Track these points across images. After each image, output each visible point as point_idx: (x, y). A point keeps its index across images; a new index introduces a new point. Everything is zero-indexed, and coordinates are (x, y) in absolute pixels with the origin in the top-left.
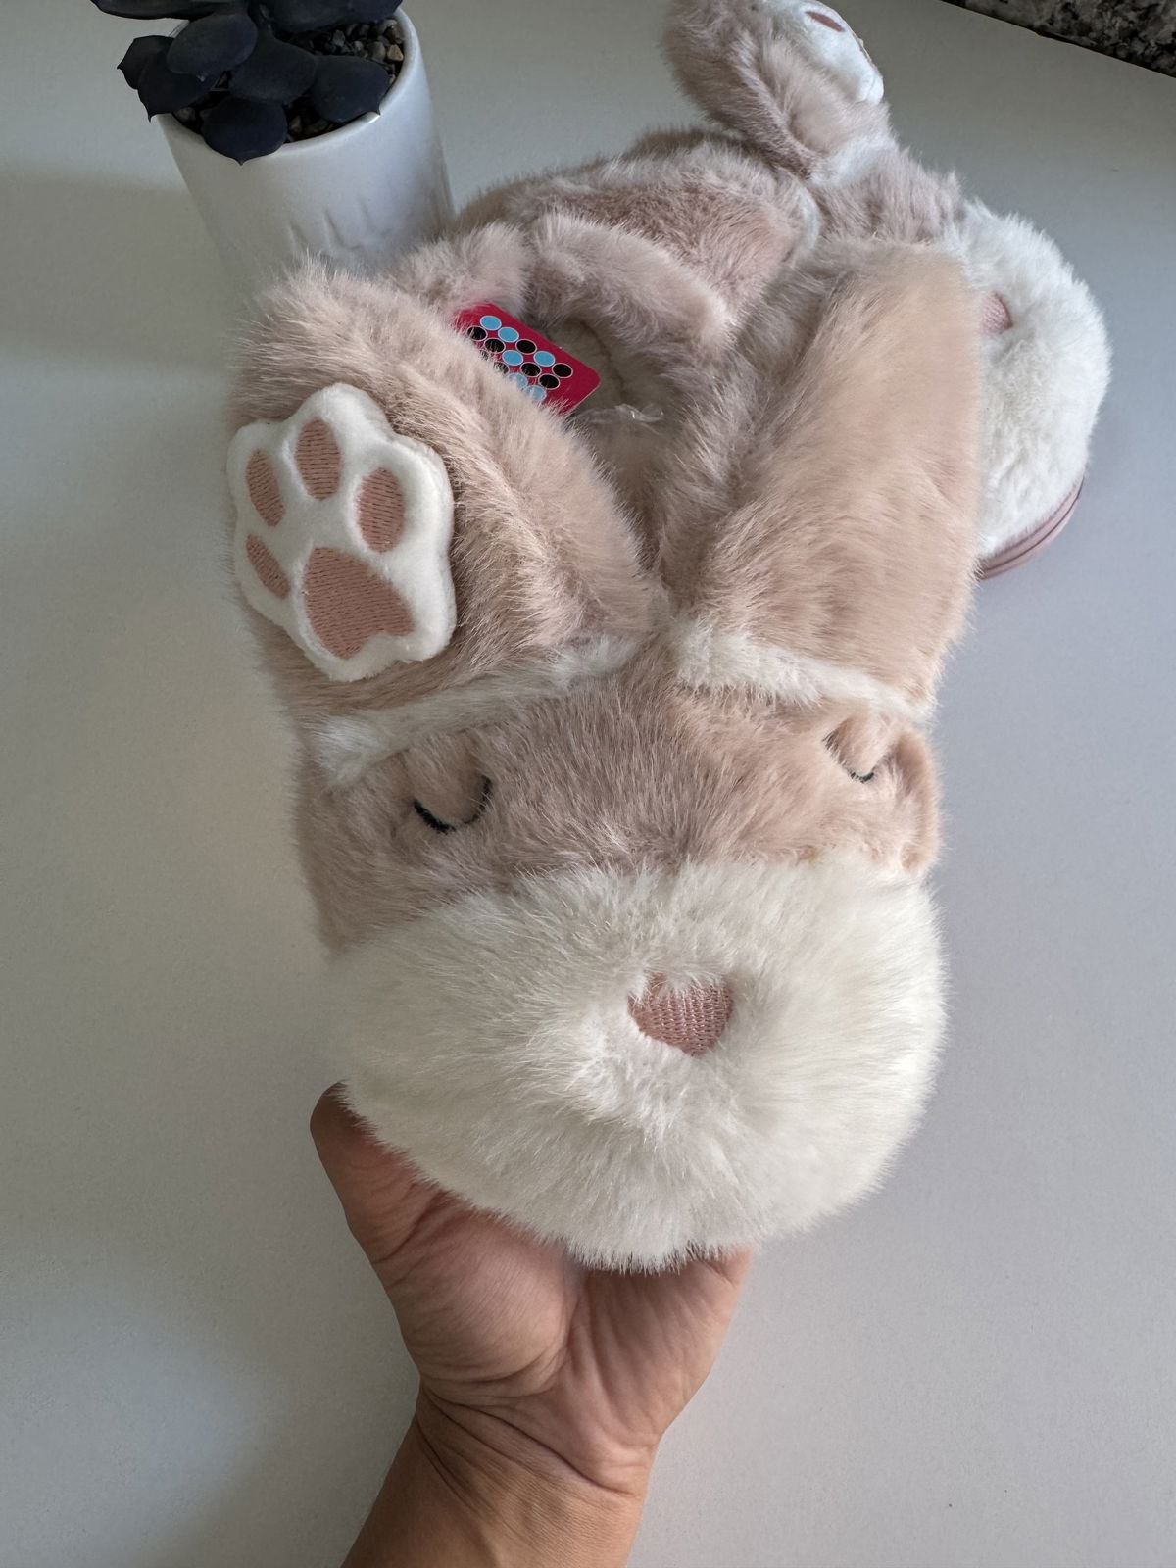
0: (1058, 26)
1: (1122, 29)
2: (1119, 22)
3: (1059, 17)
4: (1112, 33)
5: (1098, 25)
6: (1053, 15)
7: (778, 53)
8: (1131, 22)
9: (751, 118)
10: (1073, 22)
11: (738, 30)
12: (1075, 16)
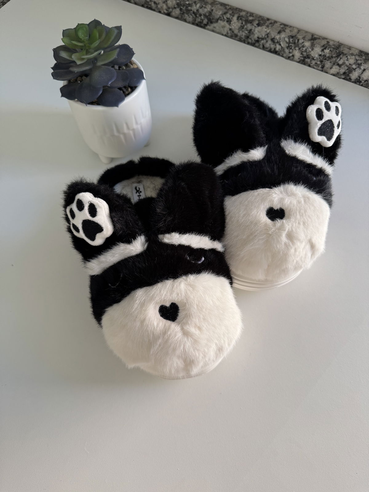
0: (229, 34)
1: (245, 36)
2: (244, 34)
3: (229, 32)
4: (243, 37)
5: (239, 34)
6: (227, 32)
8: (247, 34)
10: (233, 34)
12: (233, 32)
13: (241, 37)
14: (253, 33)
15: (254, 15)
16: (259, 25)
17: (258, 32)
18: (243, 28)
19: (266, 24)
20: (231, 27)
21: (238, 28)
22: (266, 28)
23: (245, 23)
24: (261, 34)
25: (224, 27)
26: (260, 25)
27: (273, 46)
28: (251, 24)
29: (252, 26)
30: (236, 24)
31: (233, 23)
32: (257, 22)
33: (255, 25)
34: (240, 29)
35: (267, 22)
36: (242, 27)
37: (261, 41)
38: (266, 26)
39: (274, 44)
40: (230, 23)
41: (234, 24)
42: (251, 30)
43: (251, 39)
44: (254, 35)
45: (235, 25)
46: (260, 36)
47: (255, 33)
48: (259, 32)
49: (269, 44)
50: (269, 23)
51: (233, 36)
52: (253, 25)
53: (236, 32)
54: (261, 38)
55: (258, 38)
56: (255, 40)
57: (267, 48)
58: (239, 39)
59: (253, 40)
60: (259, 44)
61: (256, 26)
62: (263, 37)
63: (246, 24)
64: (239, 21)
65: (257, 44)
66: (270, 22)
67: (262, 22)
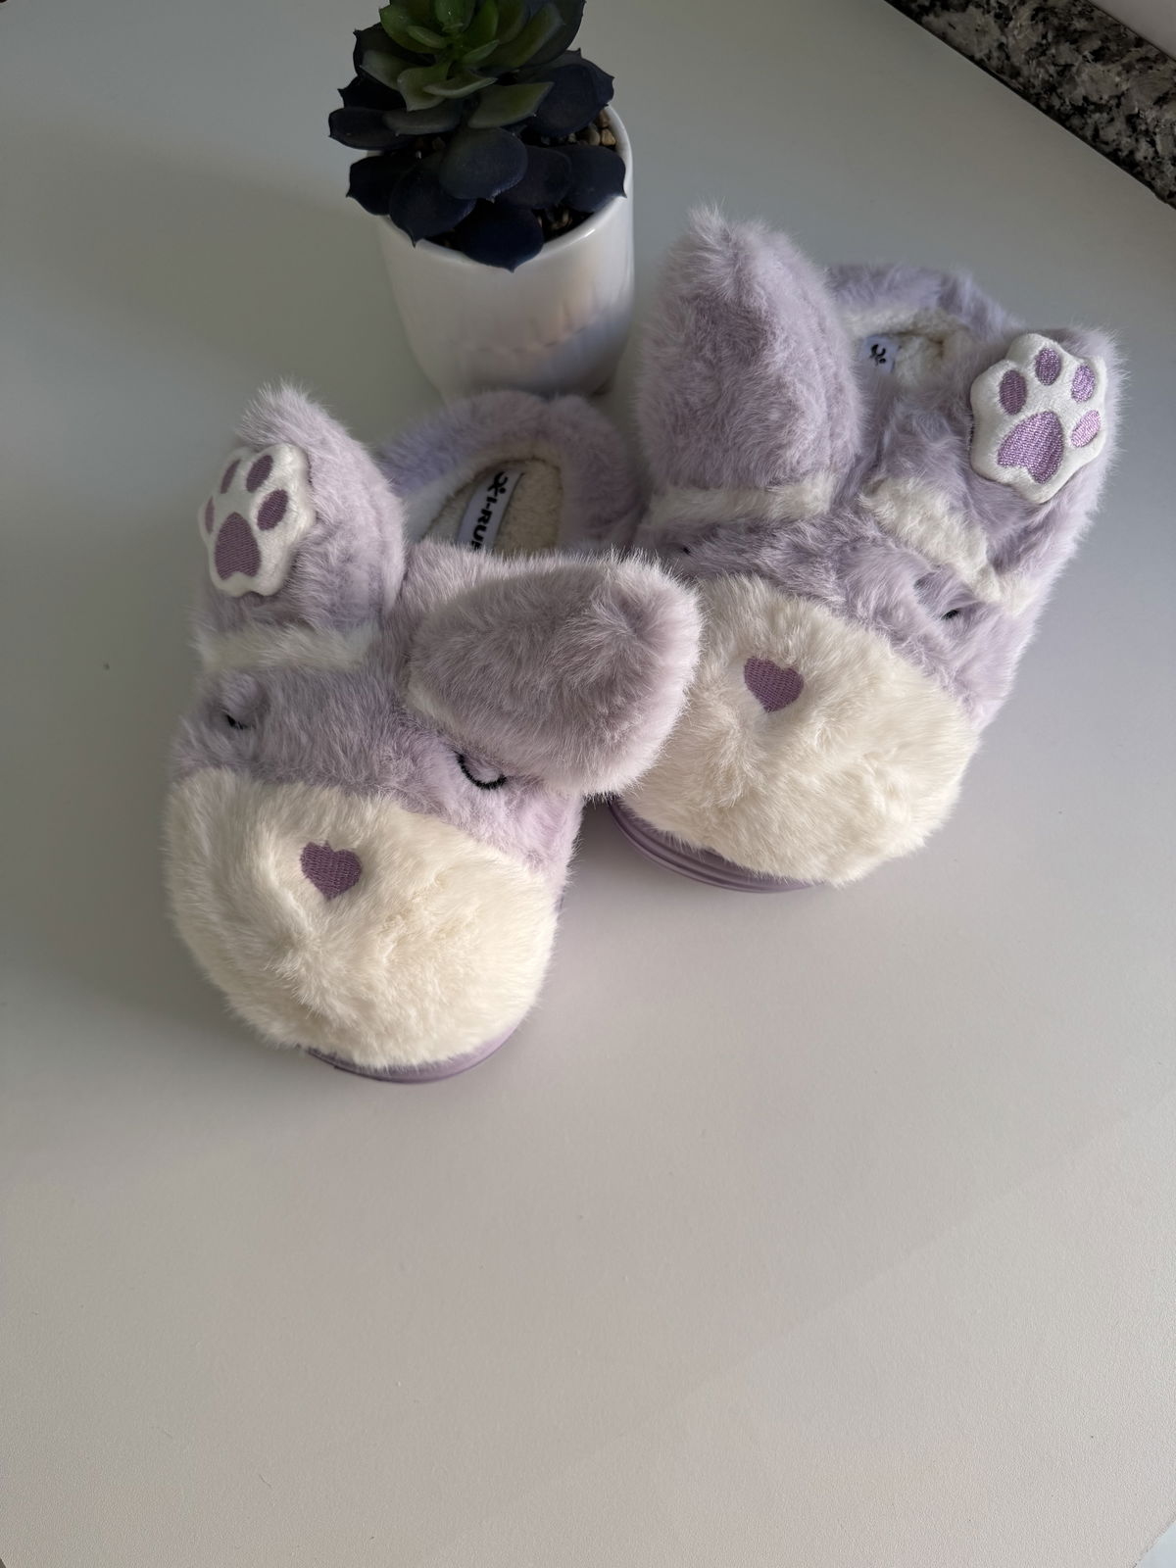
1: (1044, 82)
2: (1042, 74)
3: (995, 54)
4: (1037, 83)
5: (1025, 71)
6: (990, 51)
8: (1051, 76)
10: (1006, 62)
12: (1008, 58)
13: (1029, 81)
14: (1072, 80)
15: (1096, 14)
16: (1098, 56)
17: (1092, 79)
18: (1043, 53)
19: (1125, 61)
20: (1004, 40)
21: (1027, 49)
22: (1119, 74)
23: (1054, 37)
24: (1098, 91)
25: (981, 32)
26: (1103, 55)
27: (1129, 140)
28: (1073, 46)
29: (1076, 53)
30: (1023, 33)
31: (1015, 27)
32: (1096, 44)
33: (1086, 53)
34: (1033, 53)
35: (1133, 49)
36: (1040, 50)
37: (1094, 112)
38: (1123, 65)
39: (1135, 135)
40: (1006, 25)
41: (1016, 32)
42: (1068, 66)
43: (1060, 97)
44: (1075, 86)
45: (1020, 37)
46: (1095, 98)
47: (1078, 80)
48: (1094, 80)
49: (1115, 132)
50: (1138, 56)
51: (1003, 71)
52: (1078, 50)
53: (1018, 59)
54: (1094, 104)
56: (1072, 105)
57: (1107, 143)
58: (1023, 85)
59: (1068, 103)
60: (1083, 121)
61: (1090, 57)
62: (1103, 102)
63: (1057, 42)
64: (1037, 23)
65: (1076, 121)
66: (1142, 51)
67: (1113, 47)
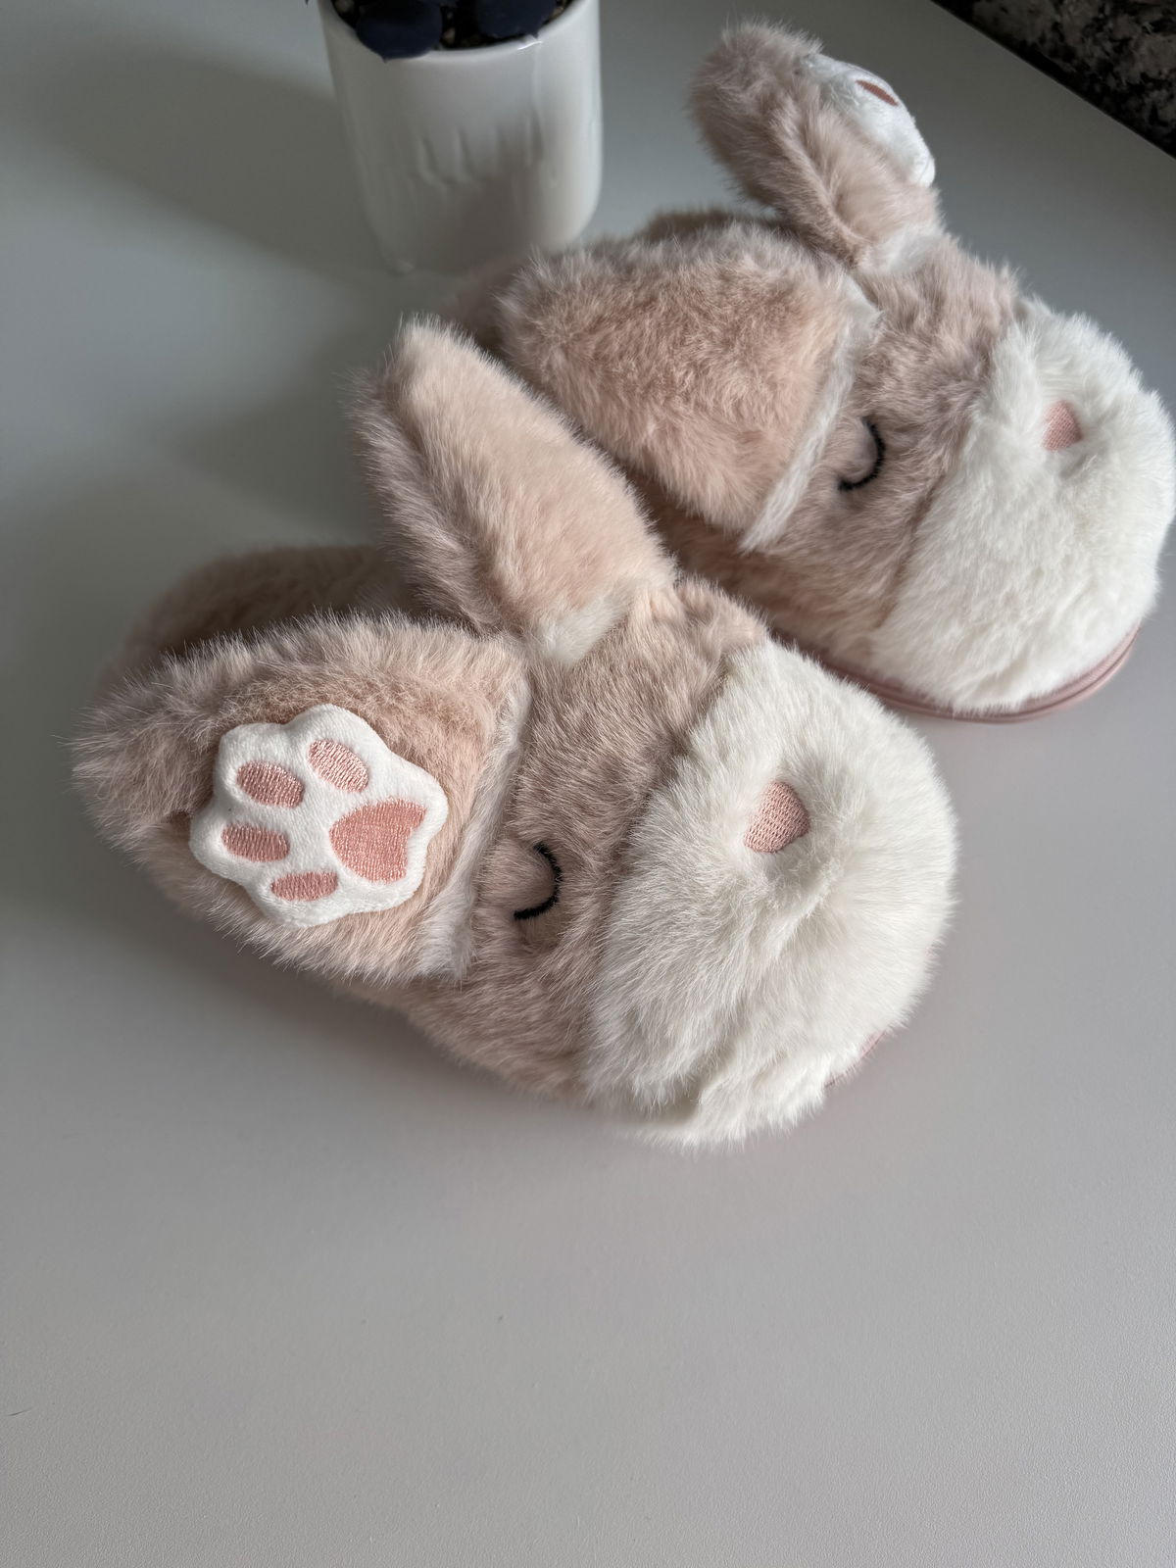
1: (1099, 62)
2: (1098, 53)
4: (1092, 63)
5: (1080, 52)
7: (826, 125)
9: (793, 196)
11: (781, 95)
13: (1082, 65)
21: (1083, 26)
23: (1112, 10)
43: (1117, 77)
48: (1154, 53)
52: (1138, 22)
55: (1144, 76)
56: (1128, 84)
59: (1124, 83)
61: (1150, 28)
63: (1115, 14)
